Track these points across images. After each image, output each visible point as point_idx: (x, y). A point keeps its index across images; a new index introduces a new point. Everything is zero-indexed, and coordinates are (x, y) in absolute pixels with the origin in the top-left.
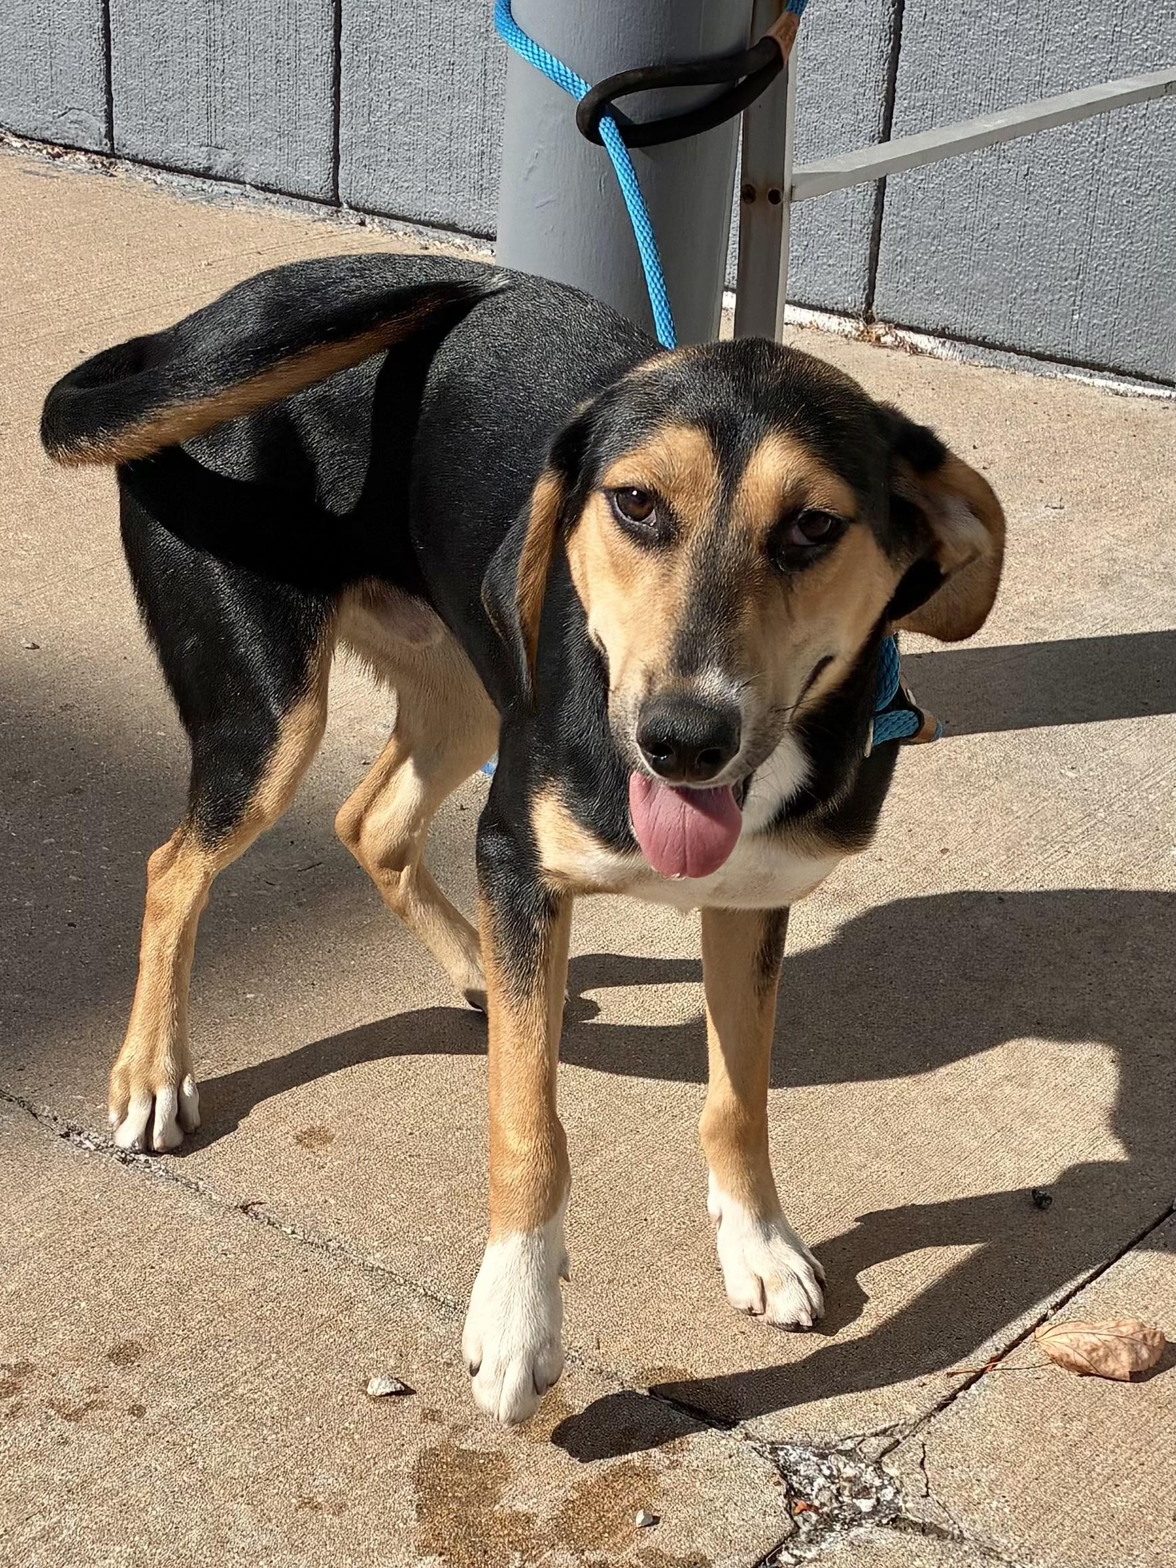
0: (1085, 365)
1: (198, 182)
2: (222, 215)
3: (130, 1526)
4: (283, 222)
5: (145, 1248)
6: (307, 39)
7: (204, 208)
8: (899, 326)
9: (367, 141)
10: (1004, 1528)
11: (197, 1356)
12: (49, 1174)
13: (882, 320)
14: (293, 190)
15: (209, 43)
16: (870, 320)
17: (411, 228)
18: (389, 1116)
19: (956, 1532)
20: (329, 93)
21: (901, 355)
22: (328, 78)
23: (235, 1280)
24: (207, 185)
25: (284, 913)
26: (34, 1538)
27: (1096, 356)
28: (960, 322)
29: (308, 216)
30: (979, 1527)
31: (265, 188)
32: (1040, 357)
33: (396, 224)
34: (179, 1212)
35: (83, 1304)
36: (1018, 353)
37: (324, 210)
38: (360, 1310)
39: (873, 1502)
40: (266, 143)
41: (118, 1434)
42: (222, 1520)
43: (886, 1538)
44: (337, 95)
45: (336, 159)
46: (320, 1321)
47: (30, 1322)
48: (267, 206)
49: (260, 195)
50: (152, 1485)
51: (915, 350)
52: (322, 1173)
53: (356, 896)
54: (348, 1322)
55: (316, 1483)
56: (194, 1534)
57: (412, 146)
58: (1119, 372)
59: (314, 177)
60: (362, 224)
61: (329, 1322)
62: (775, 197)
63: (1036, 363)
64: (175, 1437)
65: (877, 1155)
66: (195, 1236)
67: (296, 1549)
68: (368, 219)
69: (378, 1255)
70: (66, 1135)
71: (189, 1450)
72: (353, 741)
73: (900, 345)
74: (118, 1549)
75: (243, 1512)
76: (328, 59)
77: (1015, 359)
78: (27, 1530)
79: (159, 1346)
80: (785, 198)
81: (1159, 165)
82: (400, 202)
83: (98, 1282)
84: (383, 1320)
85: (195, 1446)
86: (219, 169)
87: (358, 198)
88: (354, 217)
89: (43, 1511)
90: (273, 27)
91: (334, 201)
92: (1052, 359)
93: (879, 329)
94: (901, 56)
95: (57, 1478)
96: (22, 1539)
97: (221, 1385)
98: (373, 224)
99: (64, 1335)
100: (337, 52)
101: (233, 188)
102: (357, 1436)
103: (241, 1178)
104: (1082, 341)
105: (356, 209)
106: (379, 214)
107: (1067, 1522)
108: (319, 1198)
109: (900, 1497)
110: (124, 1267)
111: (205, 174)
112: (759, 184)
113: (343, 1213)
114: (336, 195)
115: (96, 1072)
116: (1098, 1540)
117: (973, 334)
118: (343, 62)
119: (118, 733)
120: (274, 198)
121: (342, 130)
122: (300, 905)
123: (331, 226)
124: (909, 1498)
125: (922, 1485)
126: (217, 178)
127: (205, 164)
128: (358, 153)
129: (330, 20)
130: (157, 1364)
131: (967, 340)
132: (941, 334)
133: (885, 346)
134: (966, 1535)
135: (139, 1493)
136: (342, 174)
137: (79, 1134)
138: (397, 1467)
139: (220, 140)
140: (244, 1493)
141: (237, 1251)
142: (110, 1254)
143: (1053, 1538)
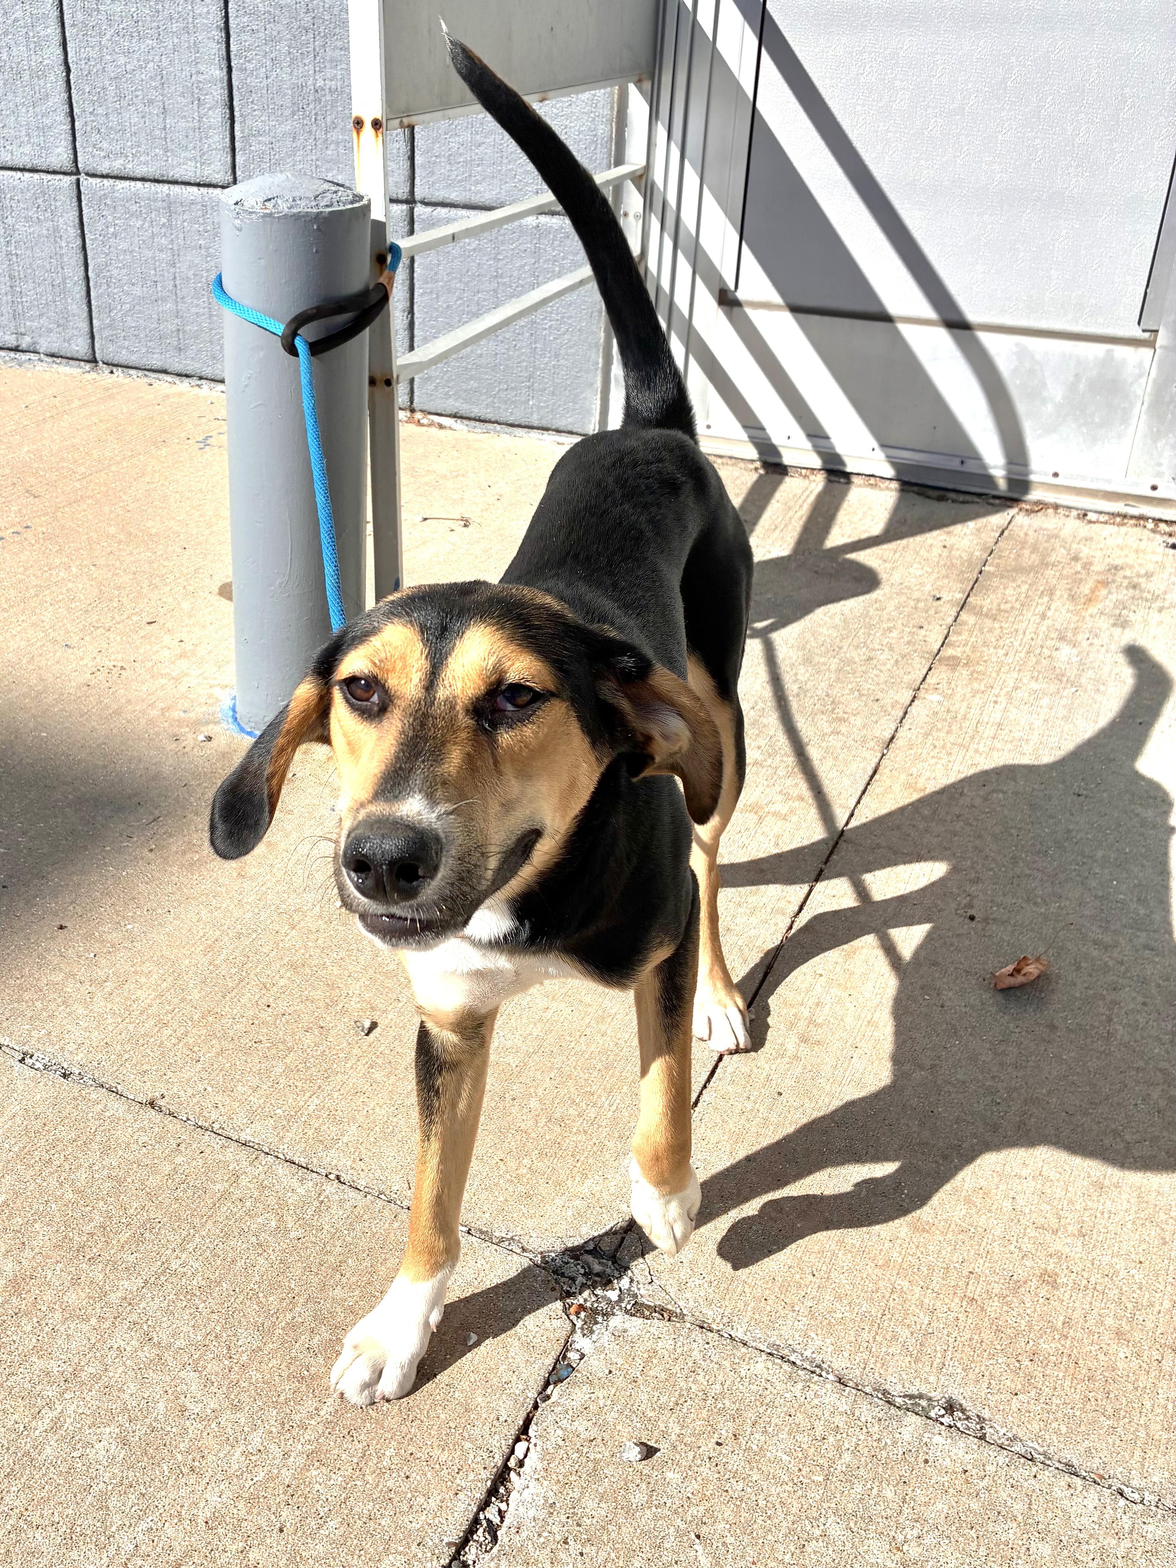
0: (538, 428)
1: (12, 354)
2: (29, 374)
3: (114, 1407)
4: (66, 375)
5: (89, 1149)
6: (68, 272)
7: (20, 371)
8: (430, 413)
9: (110, 326)
10: (710, 1303)
11: (139, 1239)
12: (15, 1095)
13: (421, 411)
14: (69, 355)
15: (11, 277)
16: (413, 411)
17: (140, 373)
18: (235, 1011)
19: (678, 1311)
20: (85, 301)
21: (434, 430)
22: (84, 293)
23: (154, 1169)
24: (18, 355)
25: (142, 858)
26: (46, 1431)
27: (544, 423)
28: (464, 408)
29: (80, 370)
30: (691, 1303)
31: (52, 355)
32: (512, 425)
33: (132, 372)
34: (107, 1114)
35: (53, 1206)
36: (499, 424)
37: (88, 367)
38: (244, 1181)
39: (617, 1292)
40: (50, 331)
41: (93, 1321)
42: (178, 1389)
43: (635, 1324)
44: (89, 302)
45: (92, 337)
46: (218, 1195)
47: (18, 1228)
48: (55, 366)
49: (50, 360)
50: (124, 1364)
51: (441, 427)
52: (199, 1065)
53: (186, 839)
54: (238, 1194)
55: (240, 1343)
56: (161, 1406)
57: (137, 328)
58: (558, 431)
59: (80, 346)
60: (112, 372)
61: (225, 1195)
62: (388, 383)
63: (511, 429)
64: (134, 1317)
65: (553, 998)
66: (122, 1134)
67: (236, 1407)
68: (115, 370)
69: (248, 1130)
70: (22, 1061)
71: (145, 1327)
72: (166, 724)
73: (431, 424)
74: (108, 1430)
75: (192, 1381)
76: (82, 283)
77: (498, 427)
78: (40, 1423)
79: (111, 1235)
80: (394, 383)
81: (570, 317)
82: (133, 359)
83: (61, 1184)
84: (262, 1187)
85: (149, 1323)
86: (24, 346)
87: (109, 358)
88: (106, 369)
89: (50, 1405)
90: (48, 266)
91: (94, 361)
92: (519, 426)
93: (418, 415)
94: (416, 265)
95: (56, 1369)
96: (37, 1433)
97: (159, 1263)
98: (118, 372)
99: (44, 1235)
100: (87, 278)
101: (32, 356)
102: (261, 1295)
103: (146, 1079)
104: (535, 416)
105: (107, 364)
106: (121, 366)
107: (747, 1290)
108: (201, 1088)
109: (634, 1285)
110: (77, 1168)
111: (16, 349)
112: (378, 375)
113: (219, 1098)
114: (95, 357)
115: (37, 1004)
116: (770, 1302)
117: (473, 415)
118: (91, 284)
119: (16, 737)
120: (58, 360)
121: (94, 321)
122: (151, 850)
123: (93, 375)
124: (641, 1286)
125: (647, 1273)
126: (22, 351)
127: (15, 343)
128: (106, 334)
129: (81, 261)
130: (112, 1252)
131: (469, 419)
132: (455, 416)
133: (423, 425)
134: (685, 1312)
135: (116, 1374)
136: (97, 345)
137: (31, 1057)
138: (294, 1318)
139: (23, 330)
140: (191, 1361)
141: (153, 1142)
142: (66, 1159)
143: (741, 1305)
